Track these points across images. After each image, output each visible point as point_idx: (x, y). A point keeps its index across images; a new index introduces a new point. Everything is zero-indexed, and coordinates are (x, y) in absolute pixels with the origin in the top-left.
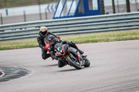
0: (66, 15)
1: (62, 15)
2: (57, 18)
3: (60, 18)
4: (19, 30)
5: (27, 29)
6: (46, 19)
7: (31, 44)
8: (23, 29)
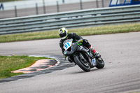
0: (123, 3)
1: (118, 3)
2: (113, 6)
3: (117, 5)
4: (75, 18)
5: (84, 17)
6: (103, 6)
7: (87, 32)
8: (79, 17)
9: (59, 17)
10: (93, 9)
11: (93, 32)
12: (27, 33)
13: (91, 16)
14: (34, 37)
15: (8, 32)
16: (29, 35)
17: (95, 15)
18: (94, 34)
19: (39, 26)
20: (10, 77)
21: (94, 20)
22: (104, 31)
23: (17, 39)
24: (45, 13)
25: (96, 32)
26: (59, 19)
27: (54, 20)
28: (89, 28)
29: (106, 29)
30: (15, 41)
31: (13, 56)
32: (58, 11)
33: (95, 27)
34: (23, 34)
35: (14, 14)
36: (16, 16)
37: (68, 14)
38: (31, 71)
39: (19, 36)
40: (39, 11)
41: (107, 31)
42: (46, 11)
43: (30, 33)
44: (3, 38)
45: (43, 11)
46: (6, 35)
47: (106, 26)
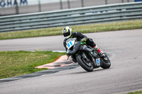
9: (83, 12)
10: (118, 4)
11: (118, 27)
12: (51, 29)
13: (115, 11)
14: (58, 32)
15: (32, 27)
16: (53, 31)
17: (120, 10)
18: (119, 30)
19: (64, 21)
20: (34, 72)
21: (119, 15)
22: (129, 26)
23: (41, 34)
24: (69, 8)
25: (121, 27)
26: (83, 14)
27: (79, 15)
28: (114, 23)
29: (131, 24)
30: (38, 36)
31: (37, 52)
32: (83, 6)
33: (119, 23)
34: (47, 29)
35: (38, 9)
36: (40, 11)
37: (93, 9)
38: (55, 66)
39: (43, 31)
40: (63, 6)
41: (132, 26)
42: (71, 5)
43: (54, 28)
44: (26, 33)
45: (67, 6)
46: (30, 31)
47: (132, 21)
